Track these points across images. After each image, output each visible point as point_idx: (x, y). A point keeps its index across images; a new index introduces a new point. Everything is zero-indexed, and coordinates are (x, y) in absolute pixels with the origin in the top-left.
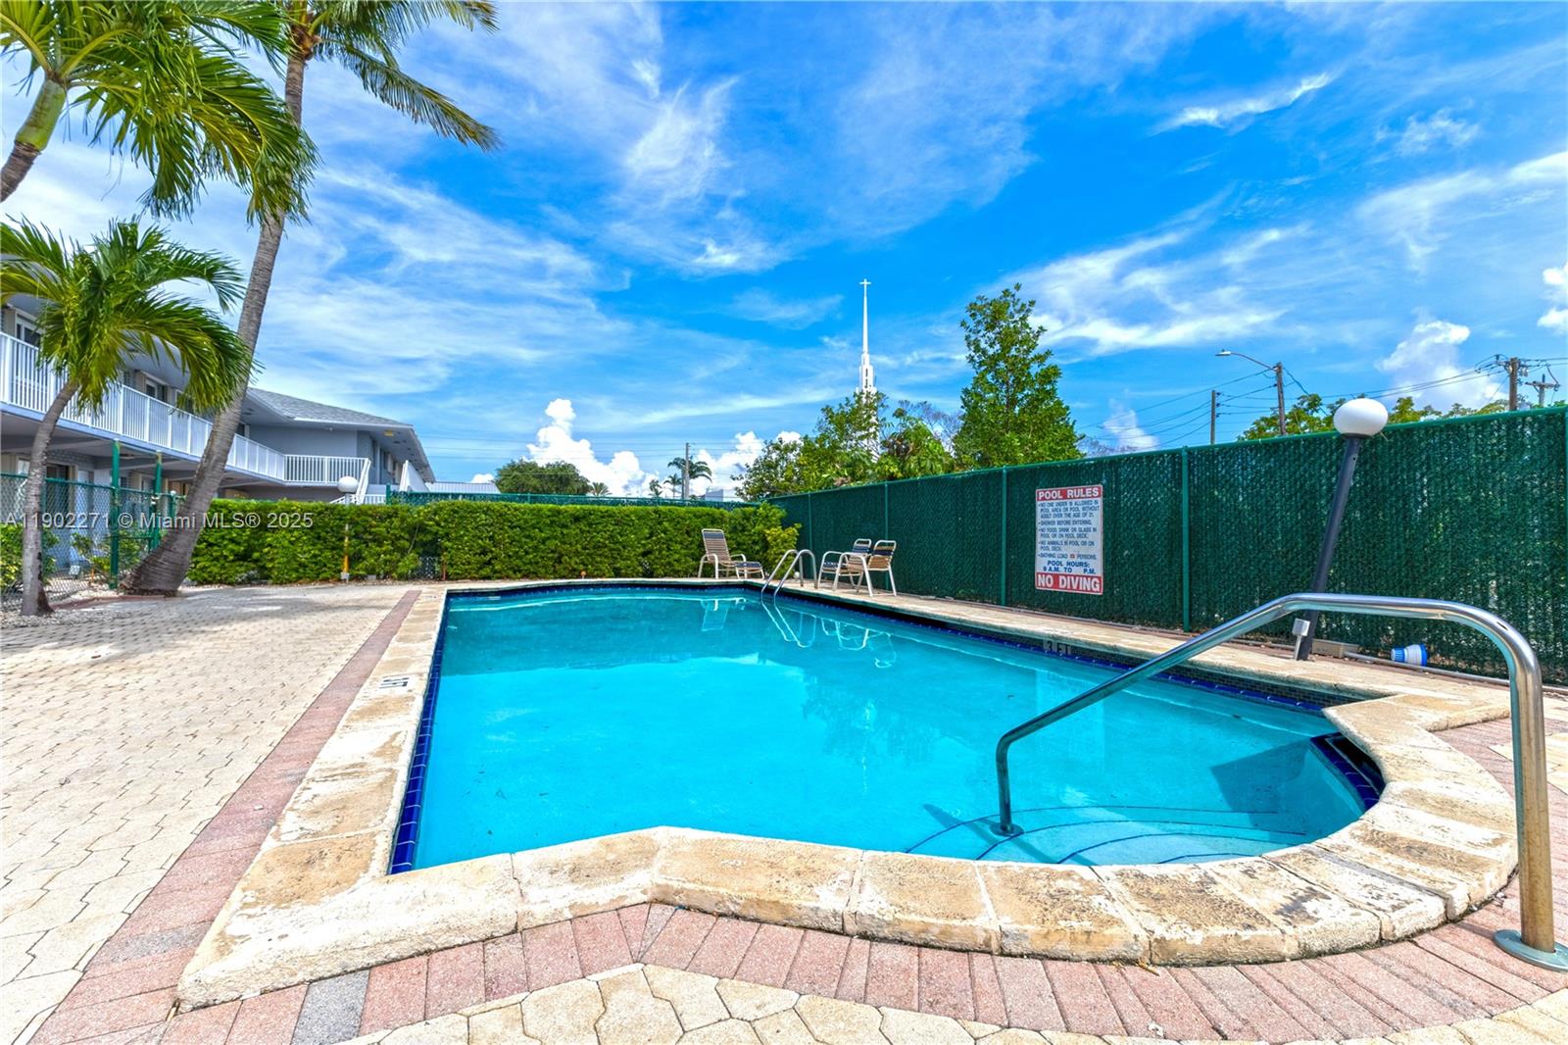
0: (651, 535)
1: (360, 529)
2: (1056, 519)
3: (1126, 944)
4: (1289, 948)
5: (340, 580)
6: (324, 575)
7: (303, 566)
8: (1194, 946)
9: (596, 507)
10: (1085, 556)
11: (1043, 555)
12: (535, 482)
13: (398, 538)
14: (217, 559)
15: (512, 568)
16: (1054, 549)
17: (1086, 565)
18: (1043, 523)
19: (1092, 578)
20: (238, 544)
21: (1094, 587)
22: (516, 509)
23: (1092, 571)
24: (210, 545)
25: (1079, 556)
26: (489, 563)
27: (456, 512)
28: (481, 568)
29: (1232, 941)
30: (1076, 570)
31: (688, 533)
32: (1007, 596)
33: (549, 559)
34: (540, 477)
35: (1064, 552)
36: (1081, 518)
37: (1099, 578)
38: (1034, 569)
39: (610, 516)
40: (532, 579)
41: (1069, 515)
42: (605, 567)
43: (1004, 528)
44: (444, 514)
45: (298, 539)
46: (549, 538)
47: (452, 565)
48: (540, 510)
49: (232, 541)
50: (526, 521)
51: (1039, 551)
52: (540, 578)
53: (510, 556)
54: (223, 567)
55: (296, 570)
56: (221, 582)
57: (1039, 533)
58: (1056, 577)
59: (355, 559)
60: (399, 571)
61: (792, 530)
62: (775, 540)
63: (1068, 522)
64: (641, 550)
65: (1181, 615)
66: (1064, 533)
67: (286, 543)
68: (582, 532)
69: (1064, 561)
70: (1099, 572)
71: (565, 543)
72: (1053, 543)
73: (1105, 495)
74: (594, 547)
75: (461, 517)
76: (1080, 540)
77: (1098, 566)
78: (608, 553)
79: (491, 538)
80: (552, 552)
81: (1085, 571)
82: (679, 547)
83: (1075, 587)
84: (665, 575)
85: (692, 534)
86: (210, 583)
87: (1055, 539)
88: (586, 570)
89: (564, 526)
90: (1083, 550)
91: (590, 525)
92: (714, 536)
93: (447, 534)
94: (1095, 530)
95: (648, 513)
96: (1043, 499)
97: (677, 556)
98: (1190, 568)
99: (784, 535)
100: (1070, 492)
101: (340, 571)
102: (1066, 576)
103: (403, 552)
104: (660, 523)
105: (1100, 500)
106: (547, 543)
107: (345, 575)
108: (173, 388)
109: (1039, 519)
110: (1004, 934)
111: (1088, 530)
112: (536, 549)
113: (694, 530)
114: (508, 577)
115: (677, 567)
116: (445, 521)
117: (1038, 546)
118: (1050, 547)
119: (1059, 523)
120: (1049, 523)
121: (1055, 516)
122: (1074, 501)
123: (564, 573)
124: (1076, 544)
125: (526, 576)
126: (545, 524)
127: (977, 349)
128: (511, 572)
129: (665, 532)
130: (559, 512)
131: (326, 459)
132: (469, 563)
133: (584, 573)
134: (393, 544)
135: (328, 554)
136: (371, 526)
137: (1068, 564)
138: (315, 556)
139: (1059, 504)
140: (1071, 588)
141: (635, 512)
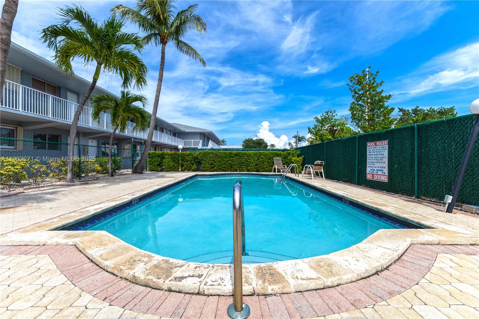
0: (258, 160)
1: (183, 158)
2: (373, 154)
3: (127, 275)
4: (165, 287)
5: (179, 171)
6: (176, 170)
7: (171, 167)
8: (141, 280)
9: (242, 152)
10: (382, 167)
11: (369, 167)
12: (252, 144)
13: (192, 161)
14: (154, 165)
15: (219, 169)
16: (373, 164)
17: (383, 170)
18: (369, 155)
19: (384, 175)
20: (158, 162)
21: (384, 179)
22: (220, 153)
23: (384, 173)
24: (153, 162)
25: (380, 167)
26: (213, 167)
27: (205, 154)
28: (211, 168)
29: (150, 281)
30: (380, 173)
31: (269, 159)
32: (358, 181)
33: (229, 166)
34: (254, 143)
35: (375, 166)
36: (381, 153)
37: (386, 176)
38: (366, 172)
39: (245, 154)
40: (224, 172)
41: (377, 152)
42: (244, 169)
43: (357, 157)
44: (202, 154)
45: (170, 161)
46: (229, 161)
47: (204, 168)
48: (226, 153)
49: (157, 161)
50: (222, 156)
51: (368, 165)
52: (227, 172)
53: (219, 166)
54: (155, 167)
55: (170, 168)
56: (155, 171)
57: (368, 159)
58: (373, 175)
59: (182, 166)
60: (192, 169)
61: (301, 158)
62: (295, 161)
63: (377, 155)
64: (255, 164)
65: (414, 191)
66: (376, 159)
67: (167, 162)
68: (238, 159)
69: (376, 169)
70: (387, 174)
71: (233, 162)
72: (372, 162)
73: (389, 144)
74: (241, 163)
75: (206, 155)
76: (381, 161)
77: (386, 171)
78: (245, 165)
79: (214, 160)
80: (230, 164)
81: (382, 173)
82: (267, 163)
83: (379, 179)
84: (262, 172)
85: (271, 159)
86: (153, 171)
87: (373, 161)
88: (239, 169)
89: (232, 157)
90: (382, 165)
91: (240, 157)
92: (278, 160)
93: (203, 159)
94: (385, 157)
95: (257, 153)
96: (369, 146)
97: (266, 166)
98: (418, 173)
99: (298, 159)
100: (378, 143)
101: (179, 169)
102: (376, 174)
103: (193, 164)
104: (261, 156)
105: (387, 146)
106: (228, 162)
107: (180, 170)
108: (158, 126)
109: (368, 154)
110: (107, 266)
111: (383, 157)
112: (225, 163)
113: (271, 158)
114: (218, 171)
115: (266, 169)
116: (202, 156)
117: (368, 163)
118: (371, 163)
119: (374, 155)
120: (371, 155)
121: (373, 152)
122: (379, 146)
123: (234, 170)
124: (379, 162)
125: (223, 171)
126: (227, 156)
127: (356, 93)
128: (219, 170)
129: (262, 158)
130: (231, 153)
131: (192, 140)
132: (208, 167)
133: (238, 170)
134: (190, 162)
135: (176, 164)
136: (186, 158)
137: (377, 170)
138: (173, 165)
139: (374, 148)
140: (378, 179)
141: (253, 153)
